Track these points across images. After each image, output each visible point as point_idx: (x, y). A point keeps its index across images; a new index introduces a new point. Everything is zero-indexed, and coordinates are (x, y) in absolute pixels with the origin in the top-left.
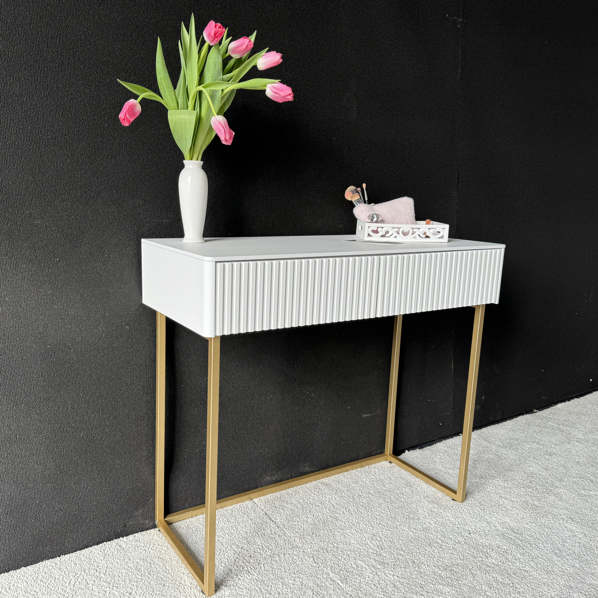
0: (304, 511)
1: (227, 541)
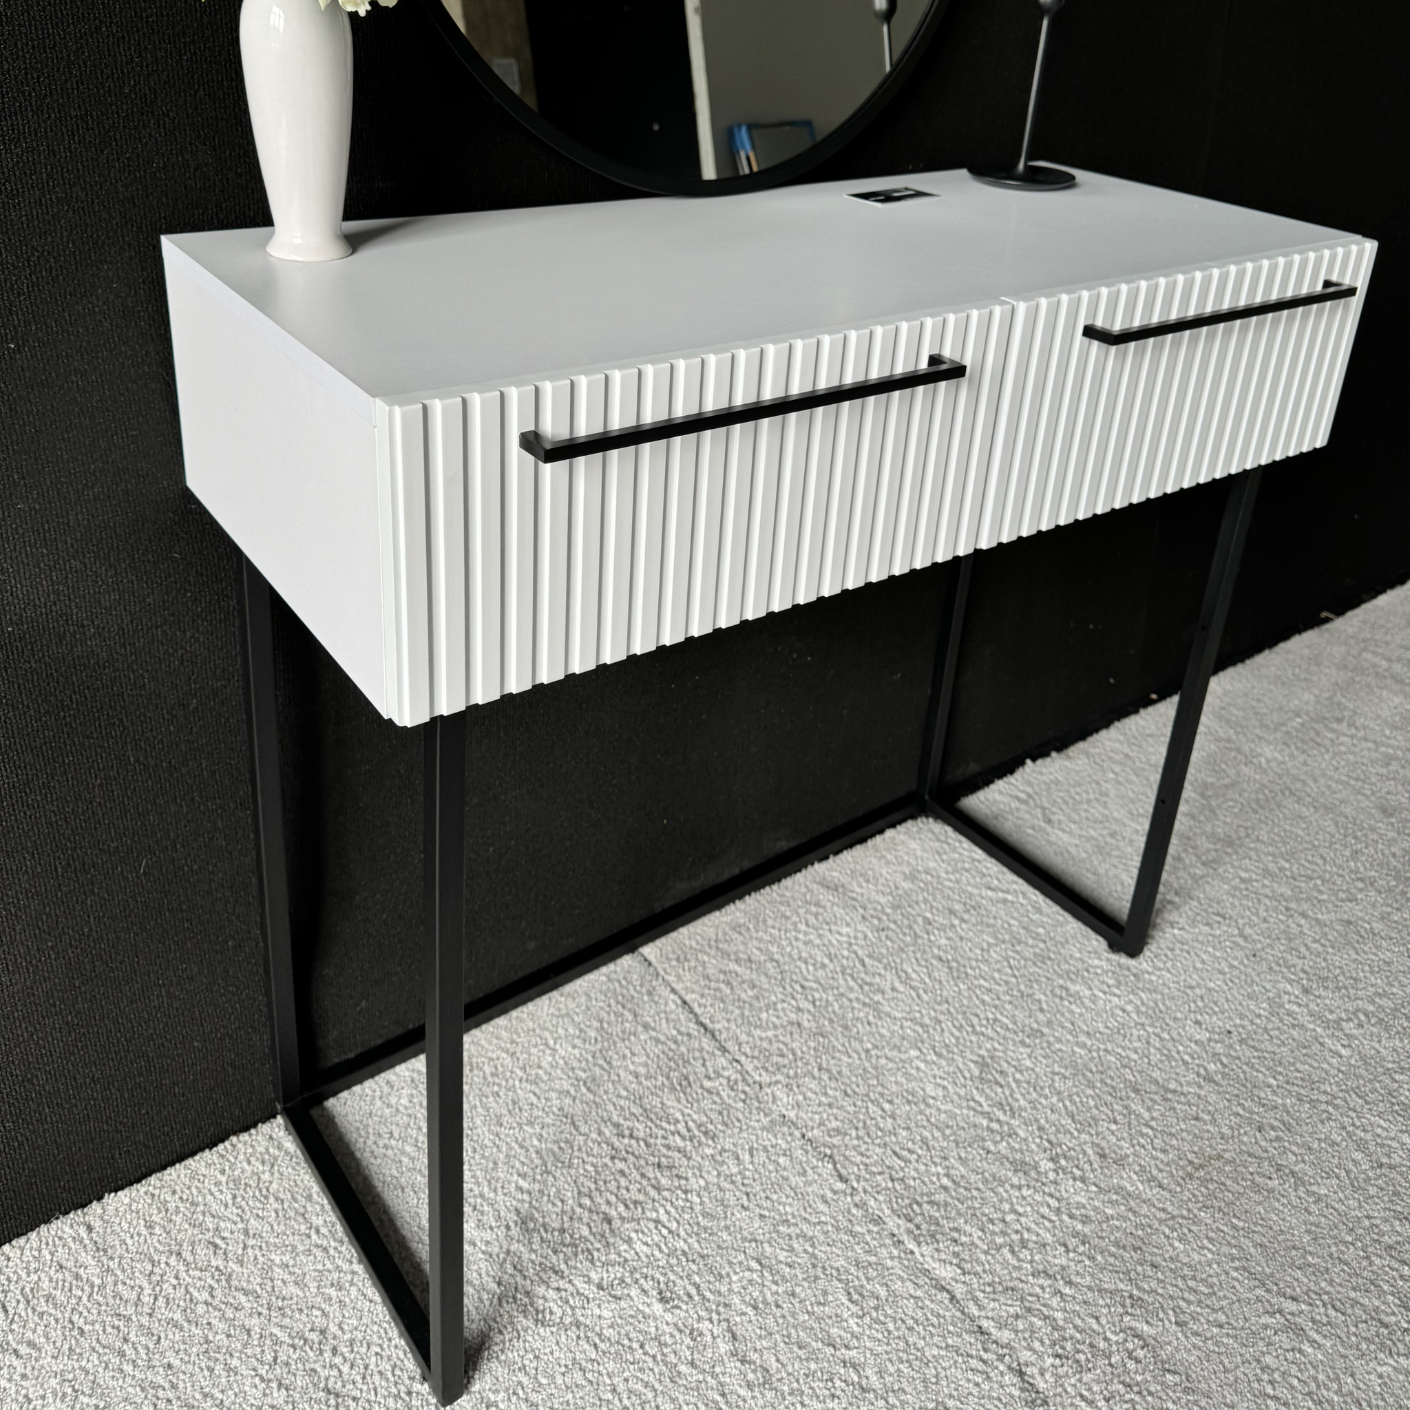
0: (788, 987)
1: (587, 1109)
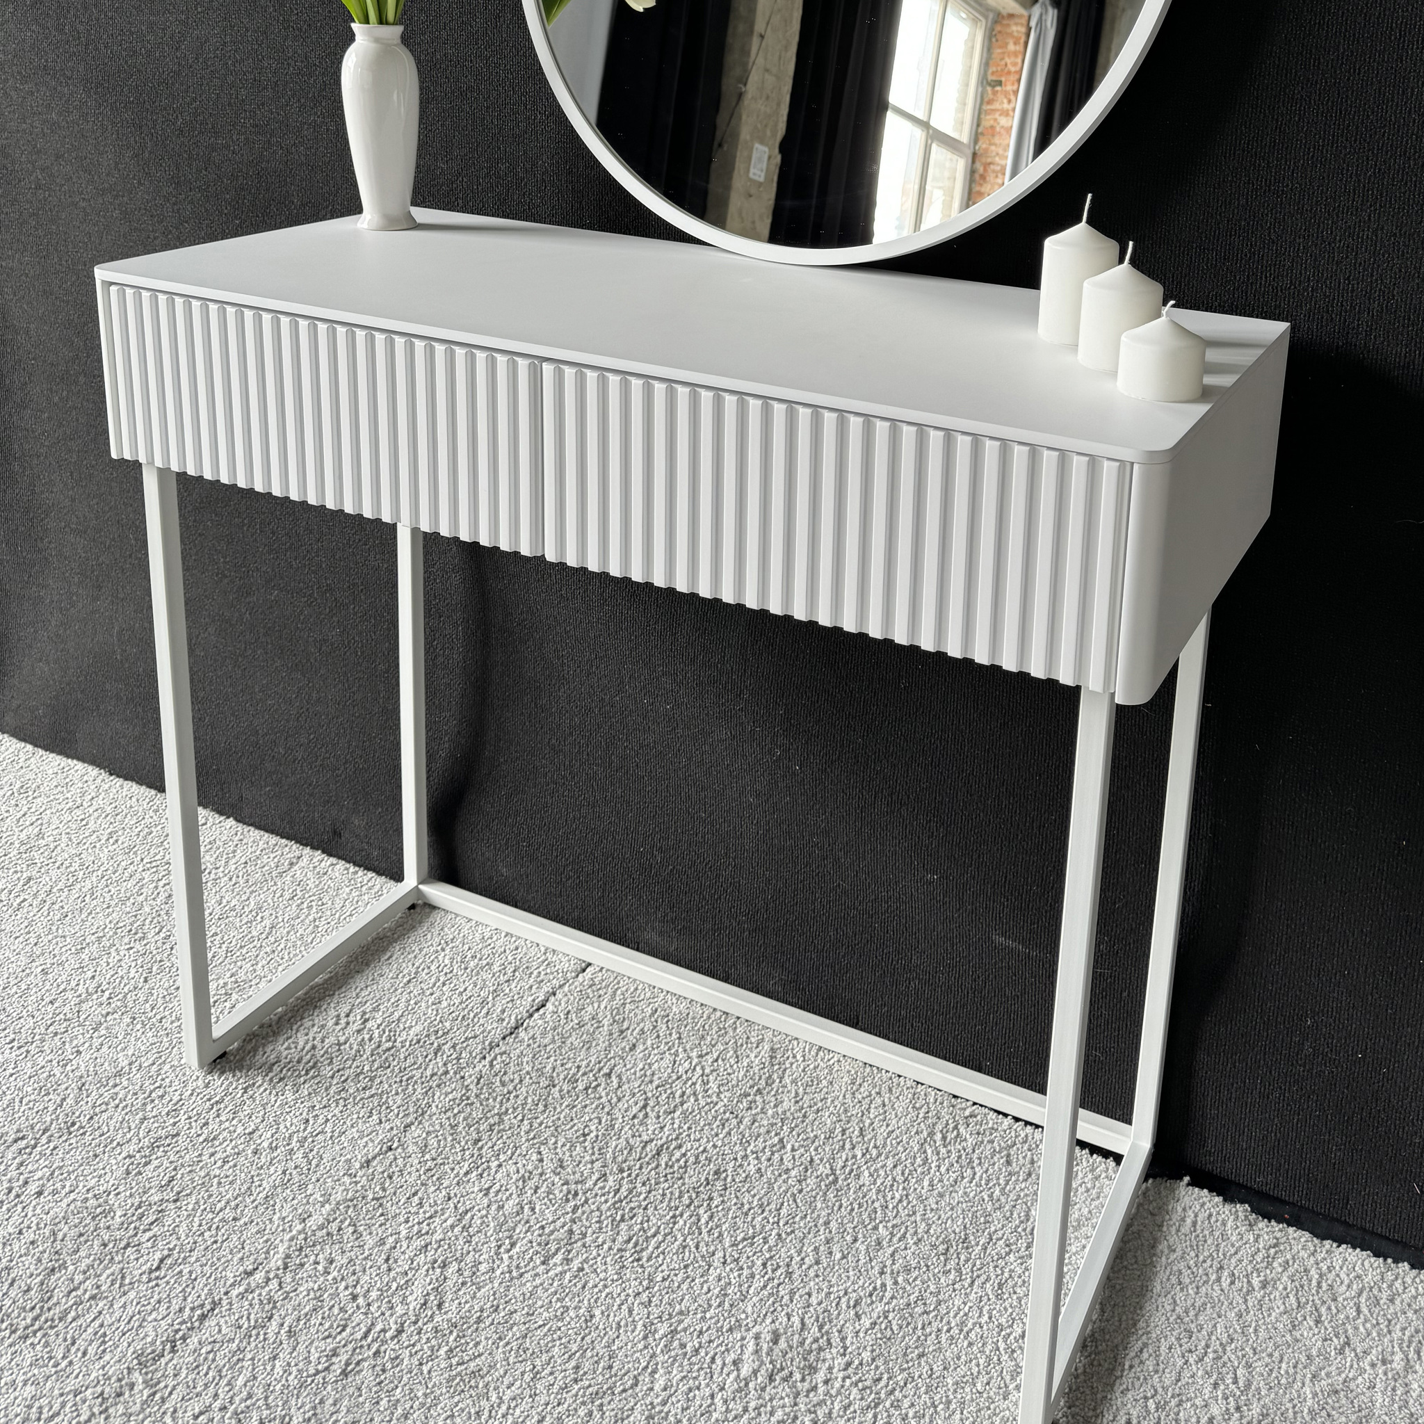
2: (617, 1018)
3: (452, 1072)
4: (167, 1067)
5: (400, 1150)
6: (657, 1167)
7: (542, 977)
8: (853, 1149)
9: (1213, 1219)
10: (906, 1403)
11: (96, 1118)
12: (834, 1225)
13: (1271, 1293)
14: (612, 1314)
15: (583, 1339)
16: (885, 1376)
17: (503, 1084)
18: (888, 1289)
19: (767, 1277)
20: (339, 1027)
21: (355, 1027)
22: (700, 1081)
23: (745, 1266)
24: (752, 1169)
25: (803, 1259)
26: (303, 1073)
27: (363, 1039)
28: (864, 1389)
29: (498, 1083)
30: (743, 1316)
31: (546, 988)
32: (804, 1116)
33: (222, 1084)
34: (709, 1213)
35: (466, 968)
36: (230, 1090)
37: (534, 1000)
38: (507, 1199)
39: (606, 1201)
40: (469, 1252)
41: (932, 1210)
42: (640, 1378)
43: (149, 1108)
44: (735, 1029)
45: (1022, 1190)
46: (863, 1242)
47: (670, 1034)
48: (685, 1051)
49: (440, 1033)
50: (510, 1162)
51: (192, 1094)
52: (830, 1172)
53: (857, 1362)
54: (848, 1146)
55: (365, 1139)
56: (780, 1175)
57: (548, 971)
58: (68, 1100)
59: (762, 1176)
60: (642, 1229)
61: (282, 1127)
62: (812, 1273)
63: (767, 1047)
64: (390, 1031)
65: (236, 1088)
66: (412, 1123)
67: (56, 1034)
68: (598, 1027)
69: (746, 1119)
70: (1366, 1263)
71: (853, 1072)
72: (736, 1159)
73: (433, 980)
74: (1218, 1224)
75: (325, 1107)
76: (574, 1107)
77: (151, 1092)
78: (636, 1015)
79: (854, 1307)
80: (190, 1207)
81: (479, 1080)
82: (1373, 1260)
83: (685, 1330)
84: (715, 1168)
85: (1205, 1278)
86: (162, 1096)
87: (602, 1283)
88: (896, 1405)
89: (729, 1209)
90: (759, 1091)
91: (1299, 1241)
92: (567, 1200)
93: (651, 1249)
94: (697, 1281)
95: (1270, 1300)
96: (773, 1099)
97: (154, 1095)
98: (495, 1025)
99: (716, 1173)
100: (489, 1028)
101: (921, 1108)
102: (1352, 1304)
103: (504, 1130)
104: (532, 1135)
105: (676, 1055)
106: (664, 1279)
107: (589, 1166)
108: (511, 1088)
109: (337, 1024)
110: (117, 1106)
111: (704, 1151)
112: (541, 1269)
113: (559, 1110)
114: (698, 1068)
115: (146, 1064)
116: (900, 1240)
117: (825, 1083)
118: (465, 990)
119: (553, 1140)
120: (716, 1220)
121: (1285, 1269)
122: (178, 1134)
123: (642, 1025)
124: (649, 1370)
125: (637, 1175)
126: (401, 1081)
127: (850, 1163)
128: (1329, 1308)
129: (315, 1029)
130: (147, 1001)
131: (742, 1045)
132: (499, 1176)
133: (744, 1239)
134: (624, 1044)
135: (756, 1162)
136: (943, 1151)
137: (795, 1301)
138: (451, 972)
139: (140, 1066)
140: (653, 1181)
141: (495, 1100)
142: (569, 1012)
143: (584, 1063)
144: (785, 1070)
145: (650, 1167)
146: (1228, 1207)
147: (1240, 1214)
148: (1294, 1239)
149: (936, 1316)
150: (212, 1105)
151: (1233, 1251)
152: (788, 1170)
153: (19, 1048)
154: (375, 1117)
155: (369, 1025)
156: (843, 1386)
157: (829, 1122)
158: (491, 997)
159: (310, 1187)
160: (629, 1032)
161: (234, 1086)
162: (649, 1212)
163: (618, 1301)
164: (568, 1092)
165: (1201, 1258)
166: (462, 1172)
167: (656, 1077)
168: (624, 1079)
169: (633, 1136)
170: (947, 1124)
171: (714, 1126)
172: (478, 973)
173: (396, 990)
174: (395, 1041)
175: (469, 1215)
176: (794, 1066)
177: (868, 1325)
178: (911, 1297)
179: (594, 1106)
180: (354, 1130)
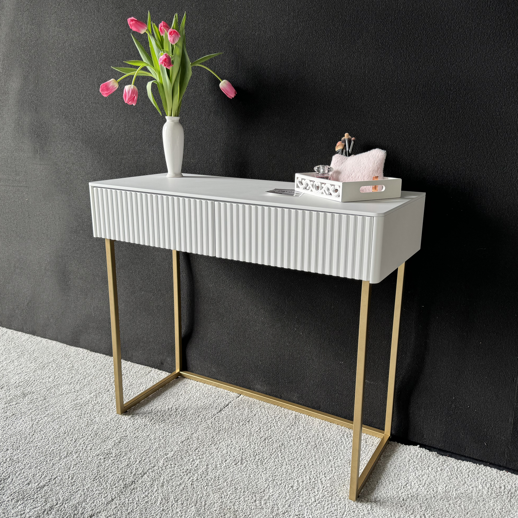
2: (250, 408)
3: (203, 421)
4: (121, 421)
5: (191, 439)
6: (265, 443)
7: (227, 398)
8: (321, 439)
9: (426, 455)
10: (341, 495)
11: (103, 433)
12: (317, 456)
13: (443, 472)
14: (256, 476)
15: (248, 481)
16: (334, 490)
17: (219, 424)
18: (333, 470)
19: (299, 468)
20: (169, 411)
21: (174, 411)
22: (275, 423)
23: (292, 465)
24: (292, 443)
25: (308, 464)
26: (161, 422)
27: (177, 414)
28: (328, 492)
29: (217, 424)
30: (293, 476)
31: (228, 401)
32: (306, 431)
33: (138, 424)
34: (281, 453)
35: (204, 397)
36: (140, 426)
37: (225, 404)
38: (223, 450)
39: (251, 451)
40: (214, 462)
41: (345, 453)
42: (265, 490)
43: (118, 430)
44: (284, 411)
45: (370, 449)
46: (325, 460)
47: (265, 412)
48: (270, 416)
49: (199, 412)
50: (223, 442)
51: (129, 427)
52: (315, 444)
53: (326, 486)
54: (319, 438)
55: (181, 437)
56: (300, 445)
57: (228, 397)
58: (94, 428)
59: (295, 445)
60: (262, 457)
61: (156, 434)
62: (311, 467)
63: (294, 415)
64: (184, 412)
65: (142, 425)
66: (194, 433)
67: (88, 413)
68: (244, 410)
69: (289, 432)
70: (471, 465)
71: (319, 421)
72: (287, 441)
73: (195, 399)
74: (428, 456)
75: (168, 429)
76: (239, 429)
77: (118, 426)
78: (255, 407)
79: (324, 475)
80: (134, 452)
81: (211, 423)
82: (473, 464)
83: (277, 479)
84: (282, 443)
85: (424, 468)
86: (121, 428)
87: (252, 469)
88: (338, 496)
89: (287, 453)
90: (292, 425)
91: (452, 461)
92: (240, 450)
93: (265, 461)
94: (279, 469)
95: (443, 473)
96: (297, 427)
97: (119, 427)
98: (214, 410)
99: (282, 444)
100: (213, 411)
101: (340, 429)
102: (467, 474)
103: (220, 434)
104: (228, 436)
105: (268, 416)
106: (270, 468)
107: (246, 443)
108: (221, 425)
109: (168, 410)
110: (109, 430)
111: (278, 439)
112: (235, 466)
113: (235, 430)
114: (274, 420)
115: (115, 420)
116: (336, 460)
117: (311, 423)
118: (205, 402)
119: (235, 437)
120: (283, 455)
121: (447, 467)
122: (127, 436)
123: (257, 410)
124: (268, 488)
125: (260, 445)
126: (189, 423)
127: (320, 442)
128: (460, 475)
129: (162, 411)
130: (112, 405)
131: (286, 414)
132: (220, 445)
133: (291, 459)
134: (252, 414)
135: (293, 442)
136: (347, 439)
137: (307, 473)
138: (200, 397)
139: (114, 420)
140: (264, 446)
141: (217, 427)
142: (235, 407)
143: (241, 419)
144: (299, 420)
145: (263, 443)
146: (430, 453)
147: (434, 454)
148: (450, 460)
149: (348, 477)
150: (136, 429)
151: (432, 462)
152: (302, 444)
153: (78, 416)
154: (183, 432)
155: (178, 410)
156: (322, 492)
157: (313, 432)
158: (212, 403)
159: (167, 448)
160: (253, 411)
161: (141, 425)
162: (264, 453)
163: (257, 473)
164: (238, 425)
165: (423, 464)
166: (209, 444)
167: (262, 422)
168: (253, 422)
169: (257, 436)
170: (348, 433)
171: (280, 433)
172: (208, 398)
173: (185, 402)
174: (186, 414)
175: (213, 454)
176: (302, 419)
177: (328, 478)
178: (340, 473)
179: (245, 429)
180: (177, 435)
